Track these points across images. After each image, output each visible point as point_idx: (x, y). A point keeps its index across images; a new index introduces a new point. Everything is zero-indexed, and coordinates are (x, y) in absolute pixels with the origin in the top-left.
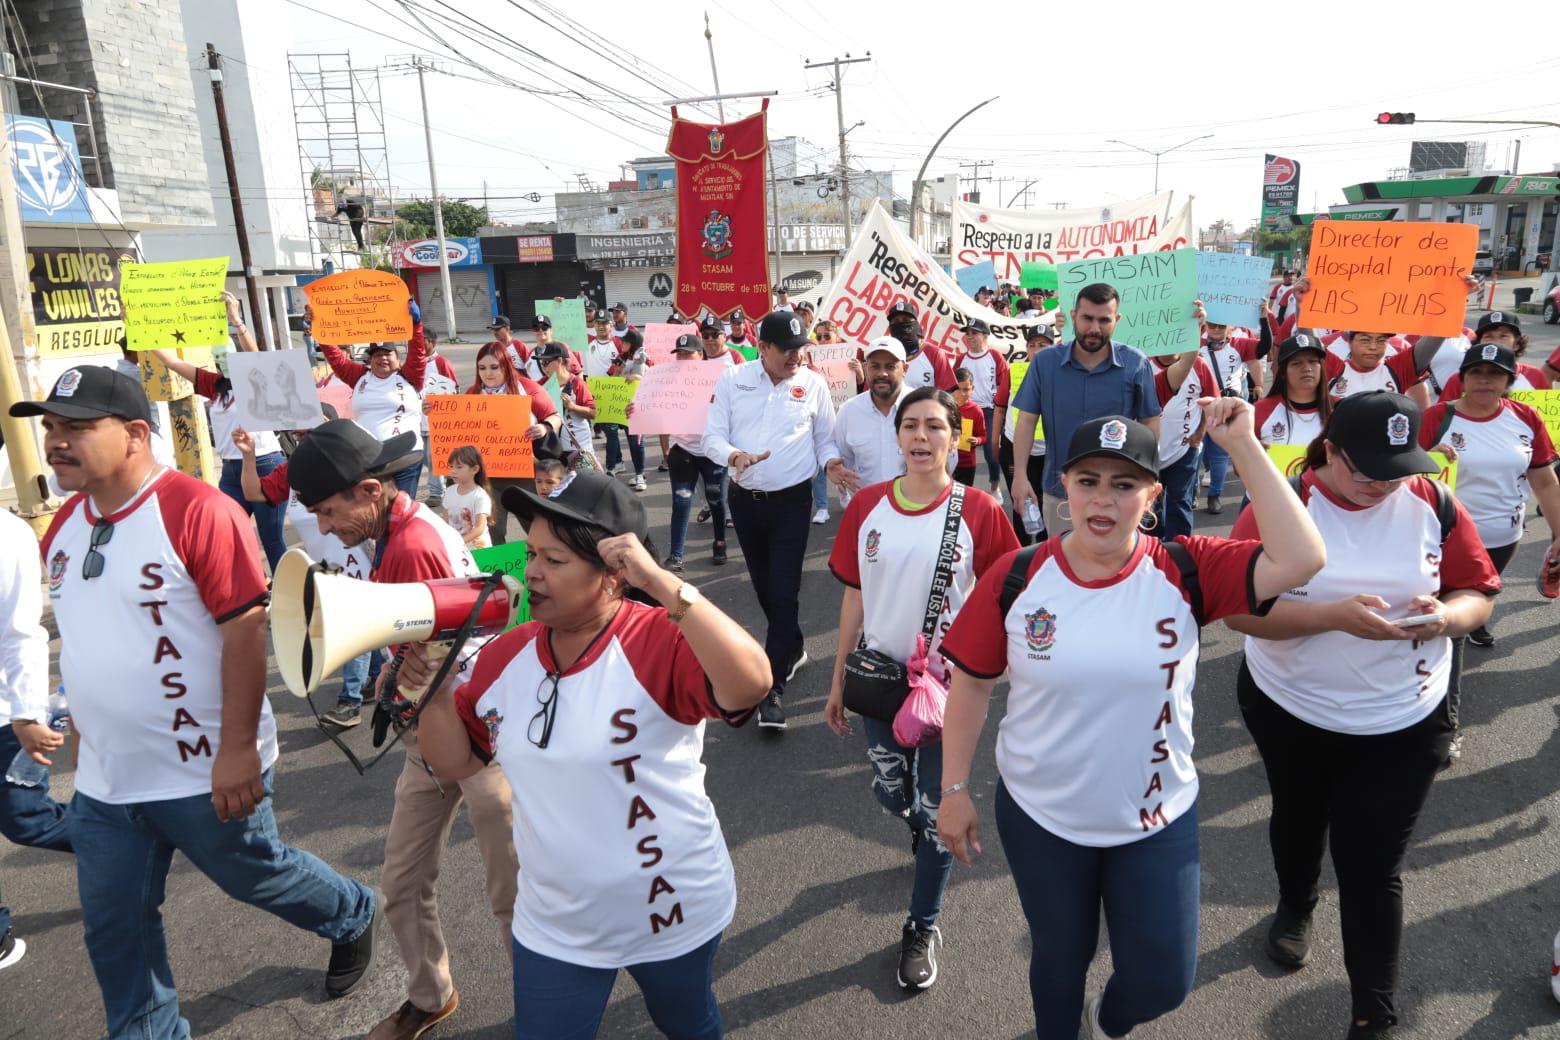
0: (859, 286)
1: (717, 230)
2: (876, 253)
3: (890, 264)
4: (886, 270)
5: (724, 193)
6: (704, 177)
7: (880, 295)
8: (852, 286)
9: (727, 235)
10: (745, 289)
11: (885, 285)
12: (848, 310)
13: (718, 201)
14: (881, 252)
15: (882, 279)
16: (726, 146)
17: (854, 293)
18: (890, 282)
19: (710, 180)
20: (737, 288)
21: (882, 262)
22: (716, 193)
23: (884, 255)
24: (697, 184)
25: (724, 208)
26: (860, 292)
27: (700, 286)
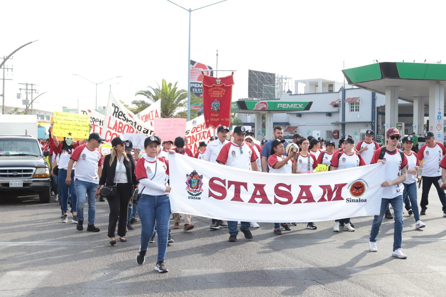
0: (112, 125)
1: (216, 105)
2: (115, 112)
3: (121, 114)
4: (120, 117)
5: (220, 95)
6: (212, 91)
7: (119, 127)
8: (110, 126)
9: (219, 106)
10: (222, 120)
11: (120, 123)
12: (110, 135)
13: (218, 97)
14: (116, 111)
15: (119, 121)
16: (222, 82)
17: (111, 128)
18: (122, 121)
19: (214, 92)
20: (220, 120)
21: (117, 114)
22: (217, 95)
23: (118, 111)
24: (210, 92)
25: (219, 99)
26: (112, 127)
27: (210, 120)
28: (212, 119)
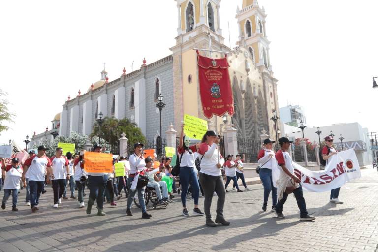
1: (216, 89)
5: (217, 78)
6: (209, 73)
9: (219, 91)
13: (216, 81)
16: (217, 64)
24: (206, 75)
25: (218, 83)
27: (211, 108)
28: (214, 107)
